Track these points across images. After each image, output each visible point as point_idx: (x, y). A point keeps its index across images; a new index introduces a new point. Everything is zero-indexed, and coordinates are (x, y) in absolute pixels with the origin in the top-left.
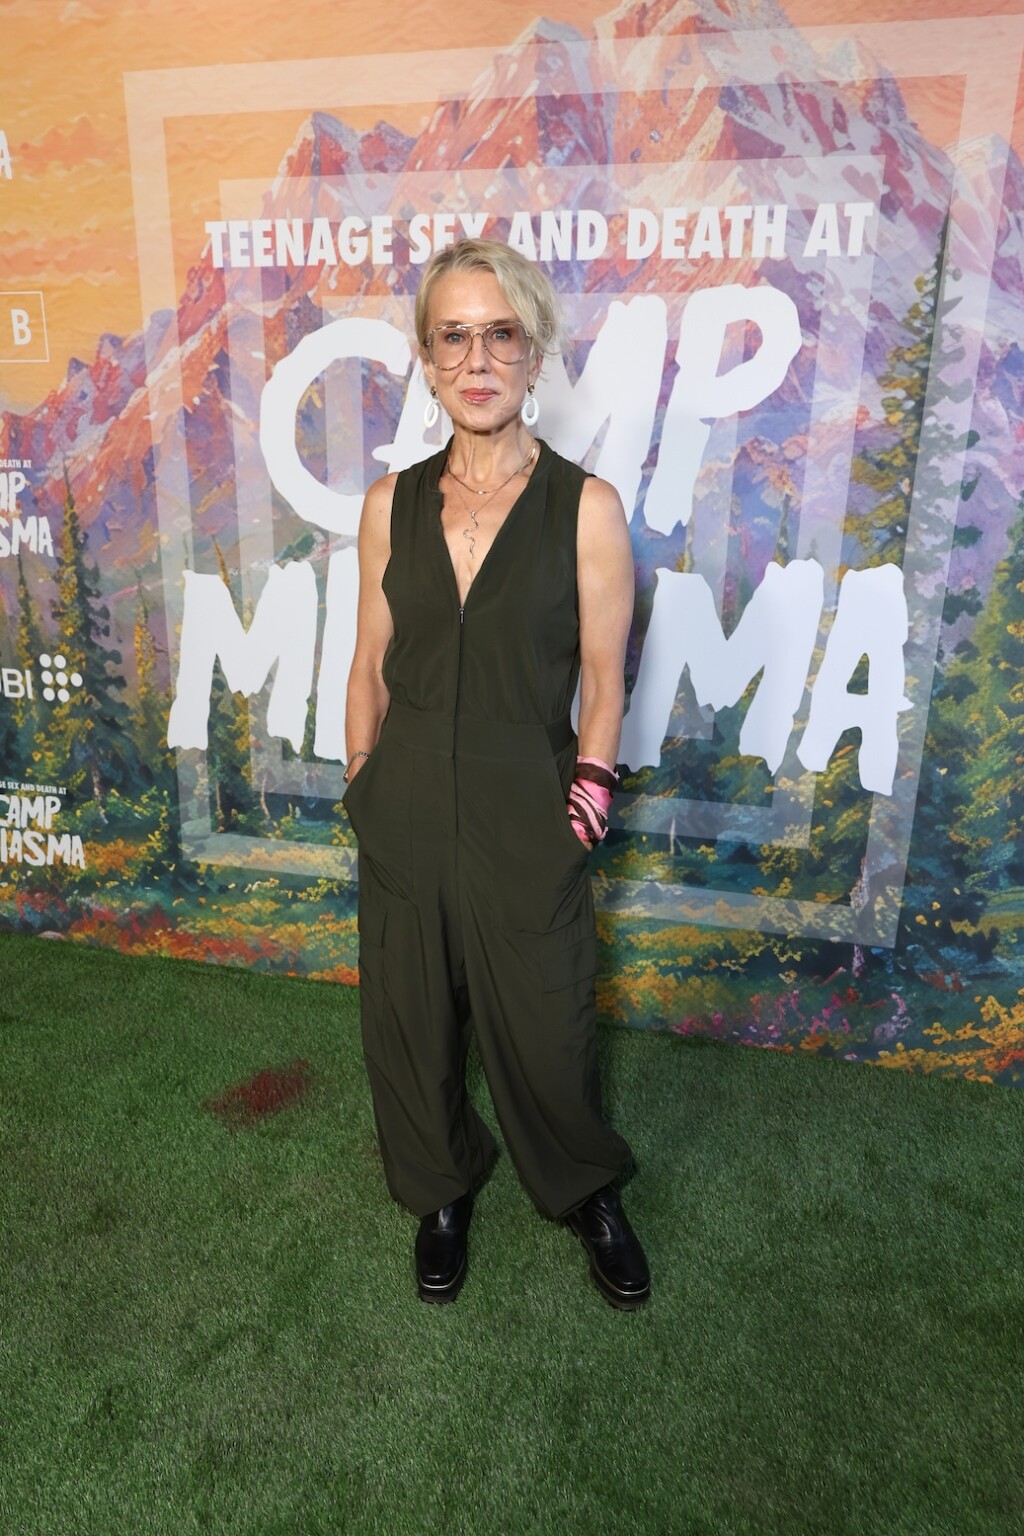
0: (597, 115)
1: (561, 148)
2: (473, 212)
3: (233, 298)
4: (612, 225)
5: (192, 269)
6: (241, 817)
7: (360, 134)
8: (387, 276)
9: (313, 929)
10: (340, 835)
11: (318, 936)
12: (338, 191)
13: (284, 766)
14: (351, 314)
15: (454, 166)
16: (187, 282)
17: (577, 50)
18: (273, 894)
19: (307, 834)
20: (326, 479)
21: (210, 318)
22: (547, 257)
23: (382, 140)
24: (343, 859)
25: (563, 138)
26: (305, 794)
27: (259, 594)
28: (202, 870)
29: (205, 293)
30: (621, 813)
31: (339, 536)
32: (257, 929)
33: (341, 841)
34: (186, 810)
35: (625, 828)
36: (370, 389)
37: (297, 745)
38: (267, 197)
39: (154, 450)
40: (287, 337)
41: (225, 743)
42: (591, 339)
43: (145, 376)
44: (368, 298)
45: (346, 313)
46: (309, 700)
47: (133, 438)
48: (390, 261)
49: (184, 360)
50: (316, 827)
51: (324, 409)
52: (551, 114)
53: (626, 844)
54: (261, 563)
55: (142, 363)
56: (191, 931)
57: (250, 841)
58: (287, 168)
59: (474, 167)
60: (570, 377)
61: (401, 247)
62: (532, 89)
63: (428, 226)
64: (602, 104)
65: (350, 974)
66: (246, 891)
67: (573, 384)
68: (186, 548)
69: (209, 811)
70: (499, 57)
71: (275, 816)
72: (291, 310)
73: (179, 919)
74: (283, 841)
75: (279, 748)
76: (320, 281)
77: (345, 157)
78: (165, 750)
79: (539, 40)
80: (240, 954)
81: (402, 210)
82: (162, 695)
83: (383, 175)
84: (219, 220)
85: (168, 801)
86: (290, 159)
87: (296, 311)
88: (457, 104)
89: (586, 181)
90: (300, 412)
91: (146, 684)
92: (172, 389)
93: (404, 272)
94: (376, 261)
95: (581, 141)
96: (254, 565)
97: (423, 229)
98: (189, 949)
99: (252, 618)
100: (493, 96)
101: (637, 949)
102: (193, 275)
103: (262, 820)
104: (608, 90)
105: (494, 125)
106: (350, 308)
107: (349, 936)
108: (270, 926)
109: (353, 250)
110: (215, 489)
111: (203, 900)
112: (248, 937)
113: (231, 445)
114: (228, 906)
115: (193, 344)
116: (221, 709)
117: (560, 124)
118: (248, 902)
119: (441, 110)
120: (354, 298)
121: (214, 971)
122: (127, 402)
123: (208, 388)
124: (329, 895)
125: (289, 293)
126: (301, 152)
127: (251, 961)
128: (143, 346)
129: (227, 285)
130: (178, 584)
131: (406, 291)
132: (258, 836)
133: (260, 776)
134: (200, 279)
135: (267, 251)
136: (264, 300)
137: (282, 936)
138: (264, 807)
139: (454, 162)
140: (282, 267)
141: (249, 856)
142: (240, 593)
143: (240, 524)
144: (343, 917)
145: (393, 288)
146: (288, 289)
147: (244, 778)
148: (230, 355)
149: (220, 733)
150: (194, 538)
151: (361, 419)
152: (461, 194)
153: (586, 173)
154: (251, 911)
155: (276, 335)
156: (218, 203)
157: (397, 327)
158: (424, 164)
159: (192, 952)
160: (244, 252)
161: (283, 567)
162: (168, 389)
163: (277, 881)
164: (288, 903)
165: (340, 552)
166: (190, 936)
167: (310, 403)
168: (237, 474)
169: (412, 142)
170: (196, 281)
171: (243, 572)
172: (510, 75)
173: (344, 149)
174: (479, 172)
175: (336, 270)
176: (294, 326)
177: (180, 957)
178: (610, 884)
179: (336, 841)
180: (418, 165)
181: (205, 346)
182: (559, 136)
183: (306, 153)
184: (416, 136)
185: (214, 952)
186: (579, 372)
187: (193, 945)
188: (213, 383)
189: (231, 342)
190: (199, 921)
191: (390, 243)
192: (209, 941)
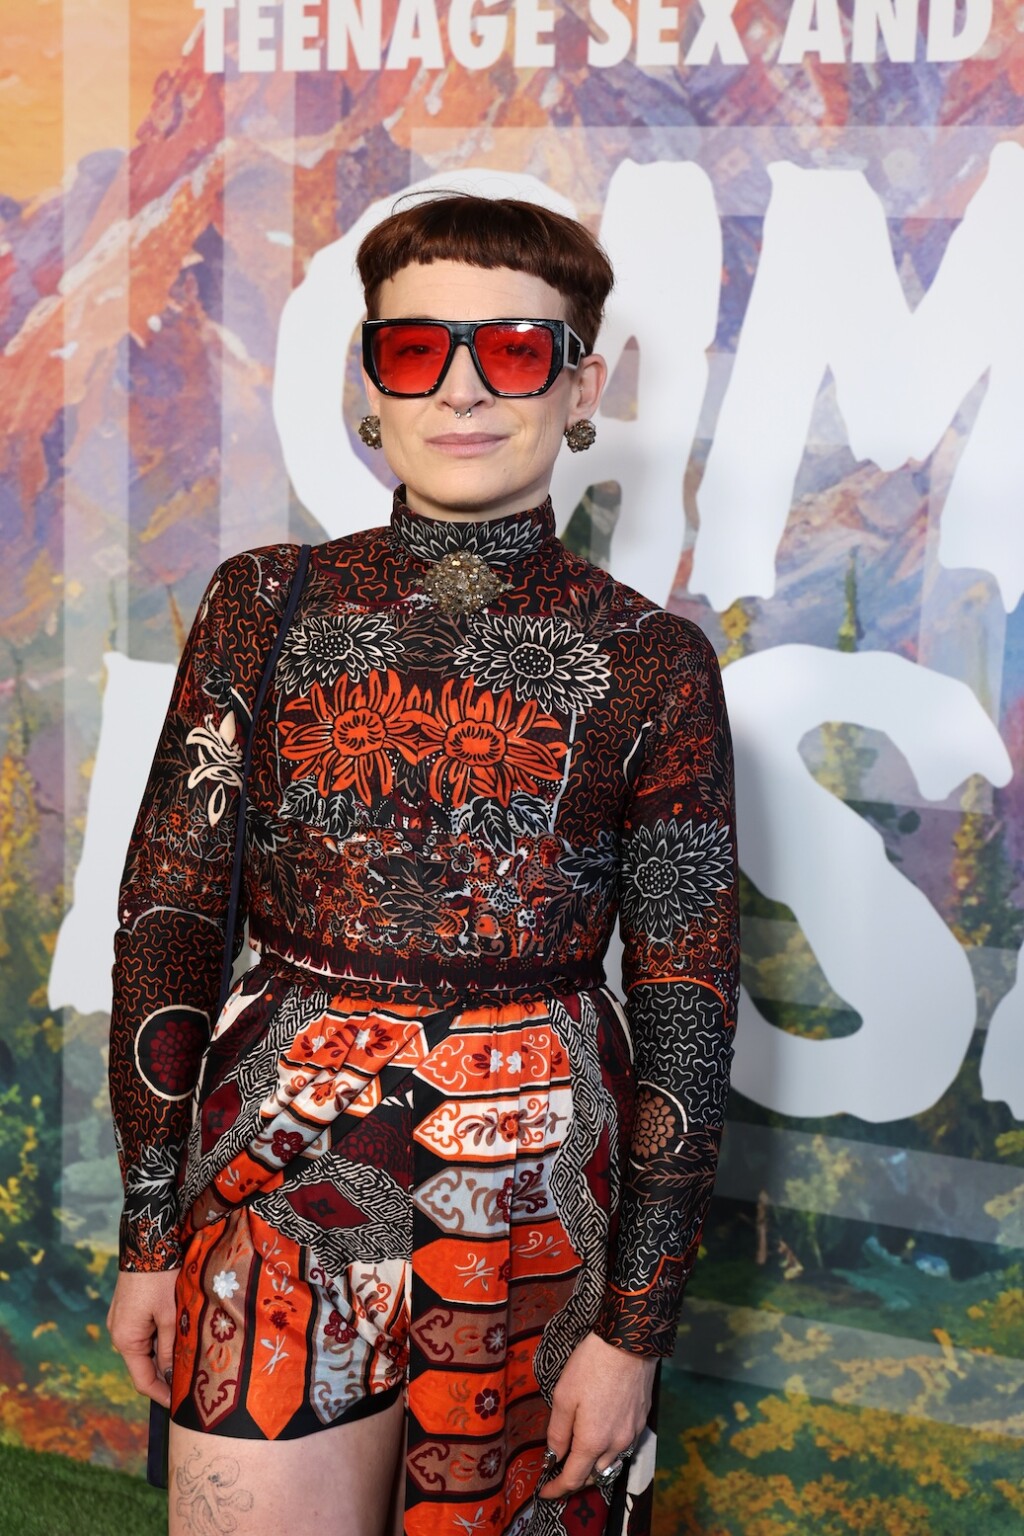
3: (238, 130)
5: (164, 75)
8: (542, 89)
14: (467, 163)
16: (151, 99)
21: (192, 167)
22: (865, 54)
28: (99, 1266)
29: (186, 120)
30: (989, 1208)
34: (75, 1138)
35: (999, 1240)
39: (66, 418)
42: (952, 215)
43: (59, 274)
44: (503, 131)
45: (457, 161)
47: (27, 392)
48: (550, 61)
49: (135, 245)
53: (1000, 1276)
55: (56, 251)
56: (66, 1395)
60: (907, 290)
61: (572, 35)
67: (913, 304)
68: (114, 609)
72: (348, 154)
73: (44, 1367)
76: (410, 98)
78: (46, 1012)
82: (44, 901)
85: (40, 1117)
87: (360, 155)
91: (16, 877)
92: (110, 301)
93: (576, 83)
94: (520, 61)
98: (58, 1431)
101: (1017, 1513)
102: (165, 85)
106: (465, 150)
109: (477, 39)
110: (179, 495)
111: (94, 1331)
113: (217, 408)
115: (155, 215)
120: (475, 132)
121: (106, 1485)
122: (20, 323)
123: (178, 298)
125: (348, 120)
128: (61, 219)
129: (229, 105)
130: (93, 678)
131: (578, 119)
134: (178, 93)
135: (309, 43)
136: (297, 134)
140: (335, 73)
145: (553, 113)
146: (345, 112)
148: (226, 237)
150: (131, 589)
155: (312, 201)
159: (64, 1438)
160: (264, 44)
162: (101, 300)
166: (64, 1403)
168: (225, 467)
170: (170, 97)
175: (441, 80)
176: (354, 183)
177: (39, 1448)
178: (962, 1363)
181: (179, 220)
185: (110, 1443)
186: (927, 280)
187: (66, 1424)
188: (188, 290)
189: (229, 213)
190: (84, 1375)
191: (549, 27)
192: (99, 1419)
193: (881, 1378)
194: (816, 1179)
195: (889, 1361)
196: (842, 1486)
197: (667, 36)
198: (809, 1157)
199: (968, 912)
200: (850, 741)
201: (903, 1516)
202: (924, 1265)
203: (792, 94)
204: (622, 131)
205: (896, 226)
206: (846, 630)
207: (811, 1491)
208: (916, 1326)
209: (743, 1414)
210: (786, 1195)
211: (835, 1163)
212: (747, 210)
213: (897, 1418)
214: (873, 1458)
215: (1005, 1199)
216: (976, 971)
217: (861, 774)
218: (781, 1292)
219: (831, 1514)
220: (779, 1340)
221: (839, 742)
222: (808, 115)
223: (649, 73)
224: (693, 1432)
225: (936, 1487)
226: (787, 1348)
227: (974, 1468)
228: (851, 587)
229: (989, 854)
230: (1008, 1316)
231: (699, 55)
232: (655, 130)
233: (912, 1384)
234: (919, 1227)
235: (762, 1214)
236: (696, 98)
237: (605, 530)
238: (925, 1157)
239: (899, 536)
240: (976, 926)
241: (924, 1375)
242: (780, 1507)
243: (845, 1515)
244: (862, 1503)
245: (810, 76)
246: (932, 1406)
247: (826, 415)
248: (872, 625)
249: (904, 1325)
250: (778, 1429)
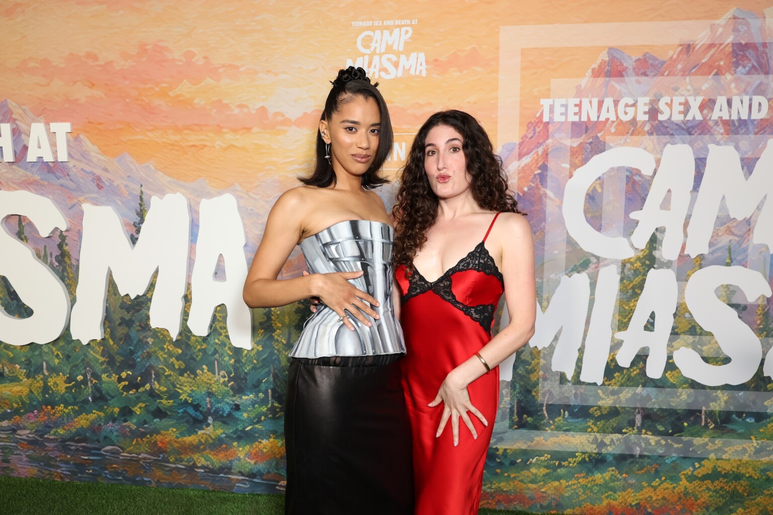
0: (764, 52)
1: (744, 67)
2: (695, 96)
3: (553, 137)
4: (771, 103)
5: (531, 122)
6: (529, 419)
7: (634, 58)
8: (645, 126)
9: (570, 483)
10: (593, 426)
11: (573, 487)
12: (620, 85)
13: (560, 388)
14: (622, 145)
15: (686, 74)
16: (526, 128)
17: (755, 23)
18: (546, 463)
19: (572, 427)
20: (601, 229)
21: (538, 147)
22: (735, 117)
23: (647, 61)
24: (593, 440)
25: (746, 62)
26: (572, 403)
27: (554, 292)
28: (500, 452)
29: (537, 134)
30: (765, 403)
31: (606, 259)
32: (534, 486)
33: (592, 429)
35: (768, 411)
36: (630, 183)
37: (570, 375)
38: (578, 88)
40: (584, 156)
41: (524, 376)
42: (757, 157)
44: (632, 137)
45: (620, 145)
46: (579, 350)
48: (647, 119)
49: (520, 168)
50: (578, 422)
51: (602, 193)
52: (740, 51)
53: (768, 420)
54: (556, 275)
56: (489, 490)
57: (533, 433)
58: (591, 74)
59: (696, 75)
60: (745, 175)
61: (653, 112)
62: (730, 39)
63: (670, 103)
64: (767, 47)
65: (592, 509)
66: (528, 463)
67: (747, 179)
69: (508, 416)
70: (714, 24)
71: (550, 418)
72: (587, 143)
74: (555, 432)
75: (558, 378)
76: (606, 128)
77: (625, 69)
79: (735, 18)
80: (520, 502)
81: (655, 95)
83: (646, 78)
84: (549, 98)
86: (593, 70)
87: (590, 143)
88: (689, 45)
89: (757, 82)
90: (588, 194)
93: (655, 124)
94: (638, 119)
95: (755, 64)
96: (552, 276)
97: (667, 104)
98: (486, 501)
99: (548, 305)
100: (709, 42)
102: (531, 124)
103: (543, 420)
104: (770, 41)
105: (709, 56)
106: (622, 142)
107: (593, 486)
108: (542, 483)
109: (626, 113)
111: (498, 471)
112: (527, 491)
113: (545, 212)
114: (515, 473)
115: (526, 160)
116: (523, 357)
117: (744, 56)
118: (529, 470)
119: (680, 48)
120: (625, 137)
123: (533, 182)
124: (583, 461)
125: (587, 134)
126: (600, 66)
127: (527, 506)
129: (550, 130)
131: (655, 134)
132: (539, 430)
133: (544, 395)
134: (534, 127)
135: (576, 114)
136: (571, 138)
137: (549, 489)
138: (545, 412)
139: (685, 72)
140: (583, 122)
141: (532, 442)
142: (542, 291)
143: (546, 254)
144: (590, 474)
145: (648, 132)
146: (586, 132)
147: (534, 396)
148: (549, 166)
149: (521, 370)
151: (624, 197)
152: (689, 87)
153: (757, 79)
154: (530, 475)
155: (577, 155)
156: (549, 89)
157: (648, 151)
158: (669, 73)
159: (488, 503)
160: (562, 114)
161: (570, 277)
163: (549, 456)
164: (555, 468)
165: (606, 268)
166: (488, 493)
167: (594, 190)
168: (546, 227)
169: (664, 62)
170: (532, 128)
171: (545, 280)
172: (718, 33)
173: (625, 65)
174: (700, 77)
175: (615, 124)
176: (588, 151)
178: (758, 444)
179: (590, 430)
180: (666, 74)
181: (534, 161)
182: (743, 61)
183: (603, 67)
184: (666, 60)
185: (503, 502)
186: (750, 173)
187: (489, 499)
188: (537, 180)
189: (550, 158)
190: (495, 484)
191: (647, 110)
192: (500, 496)
193: (736, 451)
194: (718, 402)
195: (738, 446)
196: (725, 480)
197: (680, 112)
198: (717, 396)
199: (760, 329)
200: (729, 289)
201: (742, 485)
202: (748, 420)
203: (715, 127)
204: (667, 137)
205: (742, 160)
206: (728, 261)
207: (716, 483)
208: (746, 436)
209: (697, 465)
210: (710, 407)
211: (723, 397)
212: (702, 156)
213: (740, 460)
214: (734, 472)
215: (770, 400)
216: (762, 344)
217: (732, 297)
218: (708, 432)
219: (722, 488)
220: (708, 445)
221: (726, 289)
222: (719, 132)
223: (675, 122)
224: (683, 472)
225: (751, 477)
226: (710, 447)
227: (761, 470)
228: (730, 250)
229: (766, 315)
230: (770, 430)
231: (689, 117)
232: (676, 136)
233: (745, 451)
234: (747, 410)
235: (703, 413)
236: (689, 128)
237: (661, 239)
238: (748, 392)
239: (742, 236)
240: (762, 333)
241: (748, 448)
242: (708, 489)
243: (725, 488)
244: (730, 484)
245: (720, 122)
246: (750, 456)
247: (723, 207)
248: (735, 259)
249: (742, 436)
250: (707, 468)
